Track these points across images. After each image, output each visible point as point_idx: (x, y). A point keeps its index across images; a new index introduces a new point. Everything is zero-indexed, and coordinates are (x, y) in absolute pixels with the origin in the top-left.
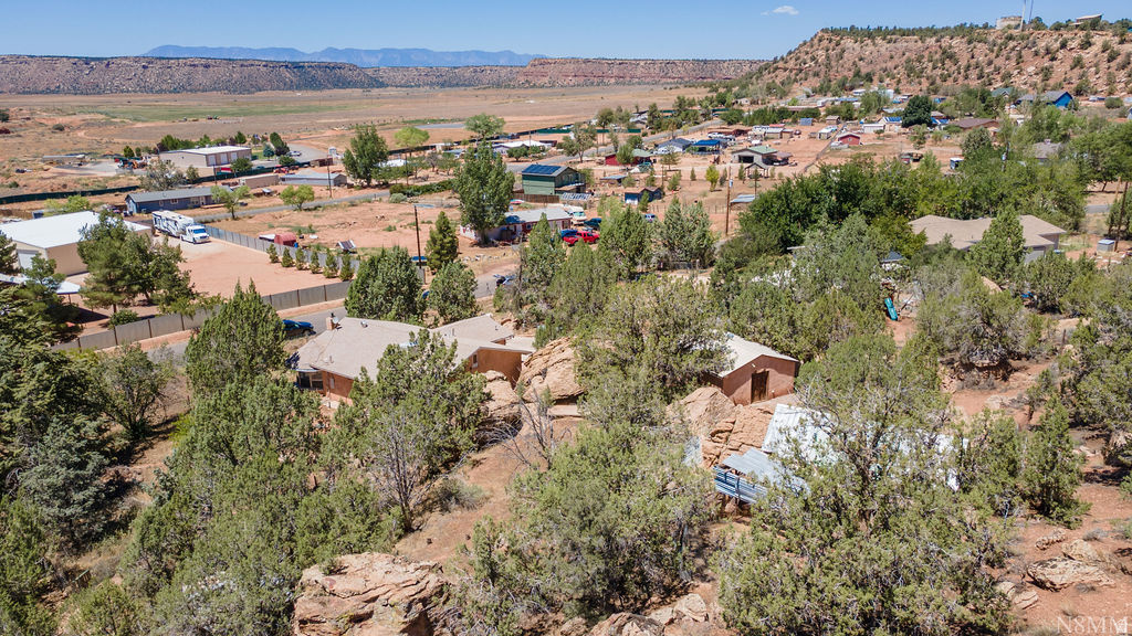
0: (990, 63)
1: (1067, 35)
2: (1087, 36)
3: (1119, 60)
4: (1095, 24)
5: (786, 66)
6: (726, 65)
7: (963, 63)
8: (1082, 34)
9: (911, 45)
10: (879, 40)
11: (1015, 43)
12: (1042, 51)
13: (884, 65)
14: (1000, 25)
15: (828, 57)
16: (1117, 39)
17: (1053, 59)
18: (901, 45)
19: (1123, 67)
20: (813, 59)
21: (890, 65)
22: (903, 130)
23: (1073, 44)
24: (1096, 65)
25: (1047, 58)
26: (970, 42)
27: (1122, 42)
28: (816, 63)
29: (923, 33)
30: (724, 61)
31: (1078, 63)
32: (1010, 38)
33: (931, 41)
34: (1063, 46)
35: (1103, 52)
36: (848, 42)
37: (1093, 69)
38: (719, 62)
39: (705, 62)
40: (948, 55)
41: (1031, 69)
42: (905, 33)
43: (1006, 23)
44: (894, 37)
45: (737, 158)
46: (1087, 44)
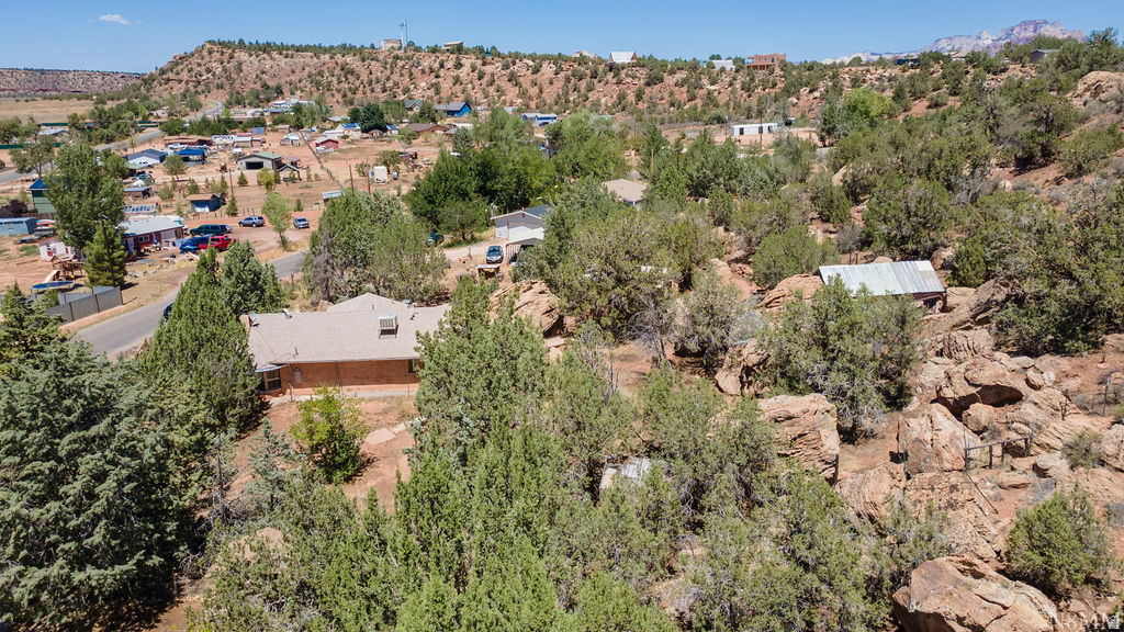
0: (388, 79)
1: (443, 57)
2: (458, 58)
3: (486, 78)
4: (459, 49)
5: (179, 77)
6: (71, 76)
7: (364, 78)
8: (453, 57)
9: (308, 60)
10: (275, 54)
11: (403, 62)
12: (427, 70)
13: (288, 79)
14: (385, 46)
15: (225, 70)
16: (480, 62)
17: (437, 77)
18: (299, 59)
19: (491, 84)
20: (208, 71)
21: (294, 78)
22: (365, 135)
23: (449, 64)
24: (471, 82)
25: (433, 75)
26: (363, 60)
27: (484, 64)
28: (214, 75)
29: (317, 50)
30: (68, 72)
31: (457, 80)
32: (397, 58)
33: (326, 57)
34: (442, 66)
35: (473, 71)
36: (242, 56)
37: (470, 85)
38: (62, 72)
39: (42, 72)
40: (348, 72)
41: (423, 84)
42: (299, 49)
43: (390, 45)
44: (290, 52)
45: (244, 164)
46: (459, 65)
